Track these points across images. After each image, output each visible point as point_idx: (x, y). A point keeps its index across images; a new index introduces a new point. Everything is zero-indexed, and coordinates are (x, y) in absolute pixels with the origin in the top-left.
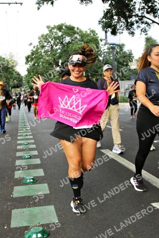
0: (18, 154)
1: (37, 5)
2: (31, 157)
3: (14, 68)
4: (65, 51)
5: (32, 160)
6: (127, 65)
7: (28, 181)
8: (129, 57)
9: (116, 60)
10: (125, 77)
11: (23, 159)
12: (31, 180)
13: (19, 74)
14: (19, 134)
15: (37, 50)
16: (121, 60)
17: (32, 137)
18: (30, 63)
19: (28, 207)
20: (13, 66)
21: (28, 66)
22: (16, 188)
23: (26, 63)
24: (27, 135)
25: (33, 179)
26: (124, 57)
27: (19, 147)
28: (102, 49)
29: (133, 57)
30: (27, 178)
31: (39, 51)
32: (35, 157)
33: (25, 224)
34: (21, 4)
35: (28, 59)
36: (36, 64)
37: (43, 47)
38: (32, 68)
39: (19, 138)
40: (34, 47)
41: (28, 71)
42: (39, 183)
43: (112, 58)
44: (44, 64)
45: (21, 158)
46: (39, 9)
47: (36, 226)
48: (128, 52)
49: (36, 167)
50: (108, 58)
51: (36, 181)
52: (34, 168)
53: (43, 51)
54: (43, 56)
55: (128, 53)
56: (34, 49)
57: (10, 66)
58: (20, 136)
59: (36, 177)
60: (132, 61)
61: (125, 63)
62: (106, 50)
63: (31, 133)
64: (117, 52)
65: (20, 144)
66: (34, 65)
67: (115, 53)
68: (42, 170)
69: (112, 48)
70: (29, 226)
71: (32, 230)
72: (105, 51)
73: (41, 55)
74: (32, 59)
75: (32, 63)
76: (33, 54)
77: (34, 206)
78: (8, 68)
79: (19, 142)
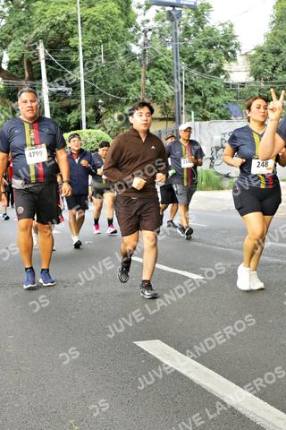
4: (20, 24)
6: (219, 71)
8: (225, 45)
9: (183, 55)
10: (212, 110)
16: (200, 56)
26: (210, 46)
28: (139, 21)
29: (237, 45)
43: (169, 48)
48: (220, 28)
50: (157, 48)
55: (221, 33)
60: (235, 60)
61: (213, 66)
62: (152, 24)
64: (187, 28)
67: (180, 33)
69: (170, 16)
72: (148, 26)
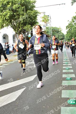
0: (64, 67)
1: (72, 4)
2: (69, 69)
3: (61, 32)
5: (69, 70)
7: (69, 79)
11: (66, 70)
12: (70, 79)
13: (63, 34)
14: (64, 59)
15: (71, 23)
17: (69, 60)
18: (68, 29)
19: (69, 90)
20: (61, 31)
21: (67, 30)
22: (63, 82)
23: (66, 29)
24: (67, 60)
25: (70, 78)
27: (64, 65)
30: (68, 78)
31: (72, 23)
32: (71, 69)
33: (68, 97)
34: (65, 4)
35: (67, 27)
36: (71, 29)
37: (74, 21)
38: (69, 31)
39: (64, 61)
40: (70, 22)
41: (67, 32)
42: (73, 80)
44: (74, 29)
45: (65, 69)
46: (72, 5)
47: (73, 98)
49: (71, 73)
51: (72, 79)
52: (71, 74)
53: (74, 23)
54: (74, 25)
56: (70, 23)
57: (59, 31)
58: (64, 60)
59: (72, 78)
63: (69, 59)
65: (64, 63)
66: (70, 30)
68: (74, 75)
70: (69, 98)
71: (71, 99)
73: (73, 25)
74: (69, 27)
75: (69, 29)
76: (69, 25)
77: (71, 90)
78: (59, 32)
79: (64, 62)
